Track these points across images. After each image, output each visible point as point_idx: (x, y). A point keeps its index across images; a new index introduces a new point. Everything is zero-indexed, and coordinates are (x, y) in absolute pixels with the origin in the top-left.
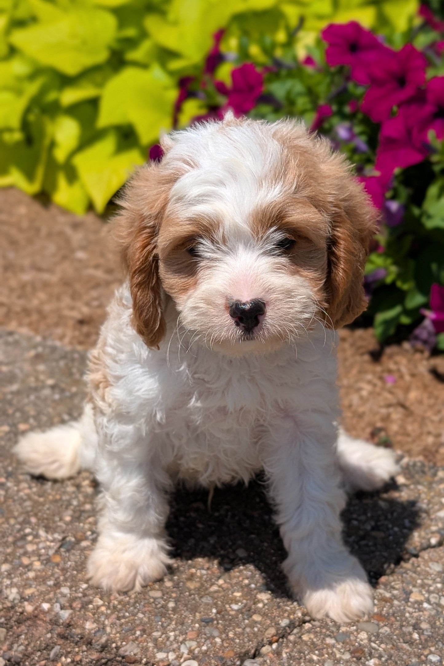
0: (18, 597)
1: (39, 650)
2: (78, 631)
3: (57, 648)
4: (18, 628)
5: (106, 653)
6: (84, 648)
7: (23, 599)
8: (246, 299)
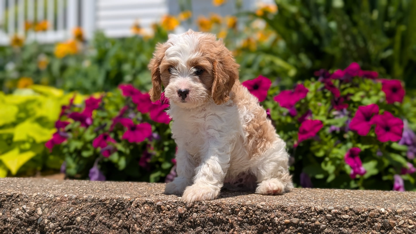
0: (53, 196)
1: (64, 210)
2: (81, 198)
3: (71, 208)
4: (53, 207)
5: (93, 203)
6: (84, 203)
7: (55, 196)
8: (183, 89)
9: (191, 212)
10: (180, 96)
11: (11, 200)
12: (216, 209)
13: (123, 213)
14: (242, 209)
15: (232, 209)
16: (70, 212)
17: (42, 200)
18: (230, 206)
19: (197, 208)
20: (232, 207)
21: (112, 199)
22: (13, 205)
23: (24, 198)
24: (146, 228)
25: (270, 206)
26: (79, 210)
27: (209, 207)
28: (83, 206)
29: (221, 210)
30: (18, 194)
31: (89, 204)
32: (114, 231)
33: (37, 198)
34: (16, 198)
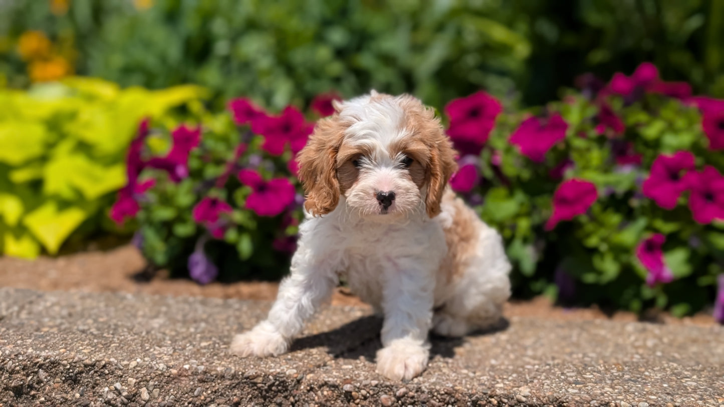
0: (165, 367)
1: (186, 393)
2: (213, 373)
3: (198, 389)
4: (167, 386)
5: (235, 380)
6: (219, 381)
7: (169, 367)
8: (386, 190)
9: (403, 404)
10: (380, 204)
11: (92, 372)
12: (445, 399)
13: (286, 397)
14: (490, 402)
15: (473, 401)
16: (196, 397)
17: (147, 375)
18: (470, 396)
19: (413, 397)
20: (474, 398)
21: (266, 376)
22: (97, 380)
23: (116, 369)
25: (538, 398)
26: (212, 392)
27: (434, 396)
28: (218, 386)
29: (455, 402)
30: (103, 363)
31: (228, 383)
33: (138, 371)
34: (102, 368)
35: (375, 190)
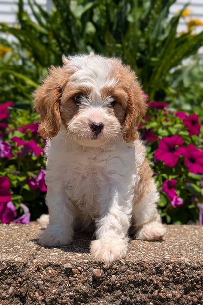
8: (97, 121)
9: (108, 274)
10: (93, 131)
12: (137, 269)
13: (14, 278)
14: (167, 268)
15: (156, 268)
18: (154, 265)
19: (116, 269)
20: (157, 266)
24: (53, 296)
25: (198, 263)
27: (129, 267)
29: (144, 270)
32: (3, 301)
35: (90, 120)
